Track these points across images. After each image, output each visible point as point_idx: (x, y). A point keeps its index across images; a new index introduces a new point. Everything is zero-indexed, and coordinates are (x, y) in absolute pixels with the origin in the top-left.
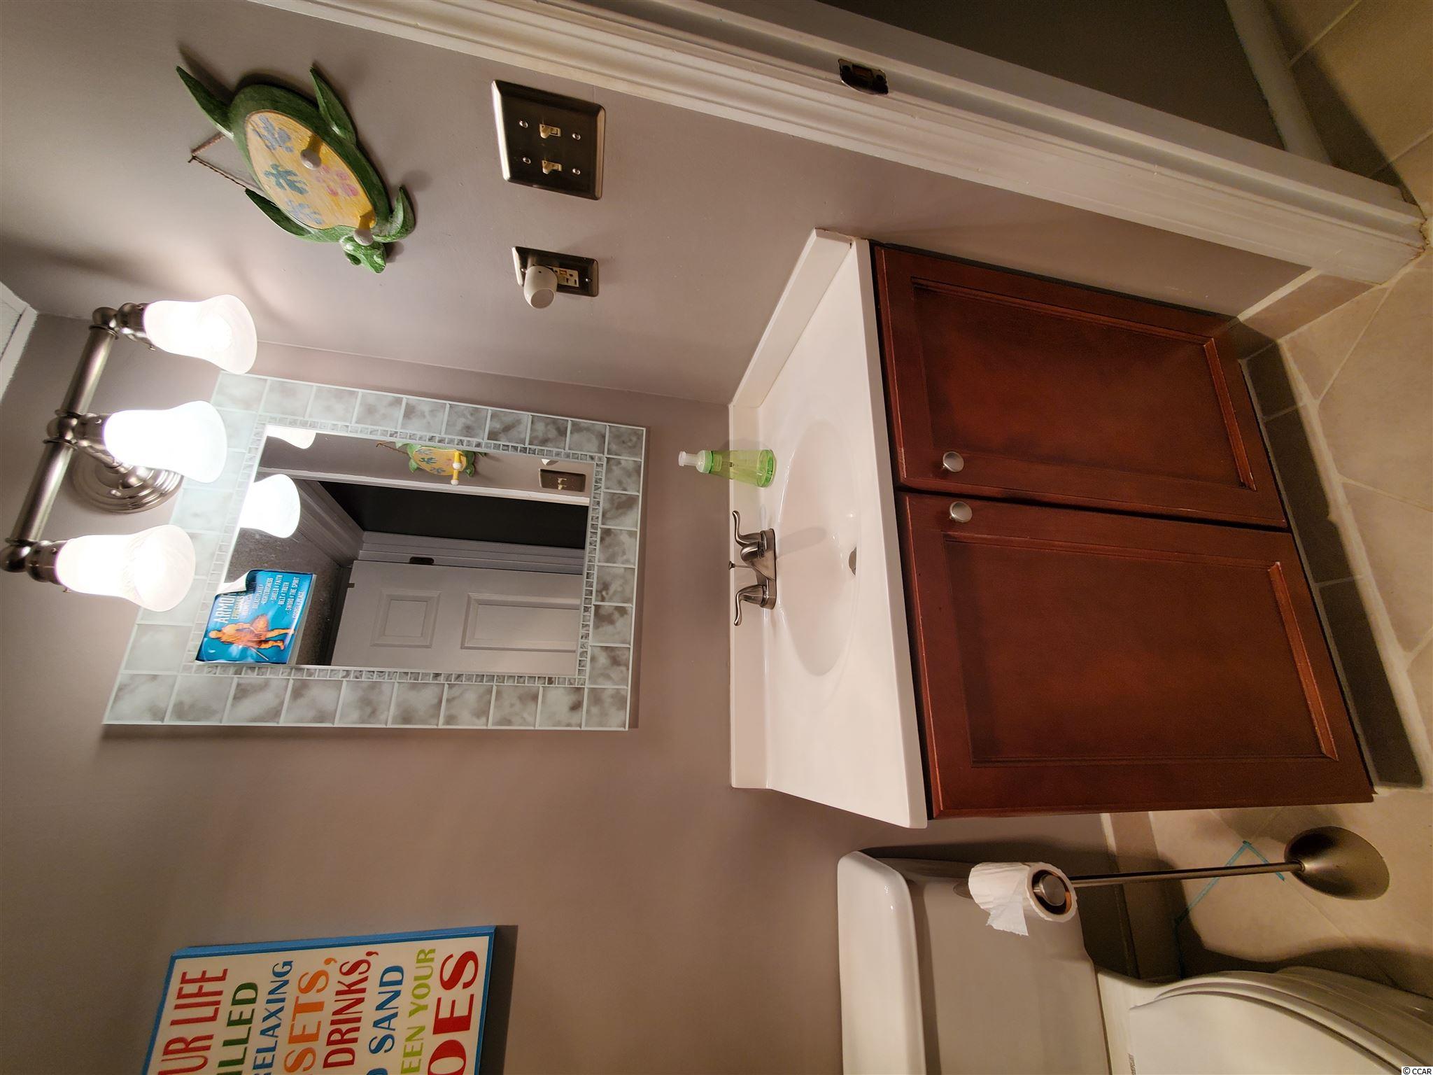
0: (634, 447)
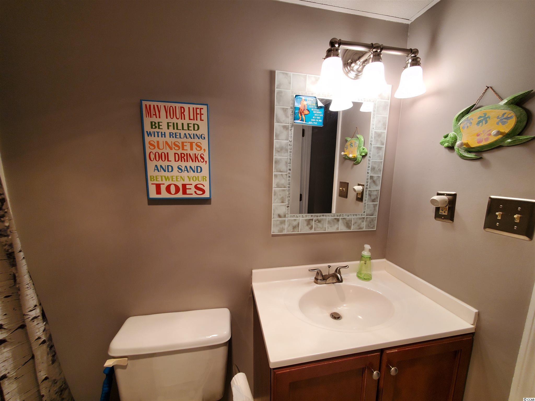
0: (369, 226)
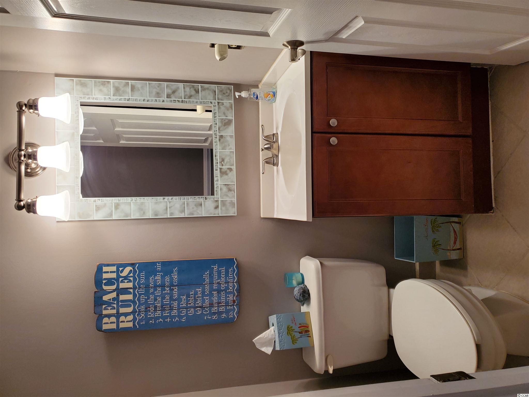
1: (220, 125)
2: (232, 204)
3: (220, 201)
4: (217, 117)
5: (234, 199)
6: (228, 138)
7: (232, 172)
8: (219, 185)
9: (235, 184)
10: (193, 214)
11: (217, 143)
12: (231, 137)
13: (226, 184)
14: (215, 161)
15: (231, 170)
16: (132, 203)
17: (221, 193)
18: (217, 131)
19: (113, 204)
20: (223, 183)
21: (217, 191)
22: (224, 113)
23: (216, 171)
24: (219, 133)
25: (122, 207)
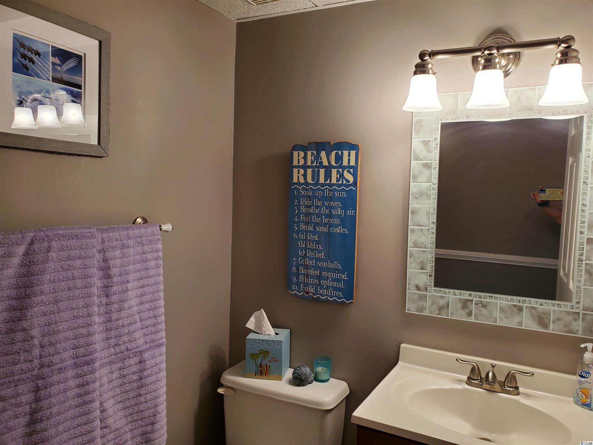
1: (540, 310)
2: (422, 309)
3: (426, 293)
4: (552, 308)
5: (427, 313)
6: (517, 319)
7: (466, 316)
8: (448, 296)
9: (448, 316)
10: (411, 257)
11: (511, 302)
12: (520, 323)
13: (448, 304)
14: (484, 295)
15: (470, 314)
16: (430, 184)
17: (437, 297)
18: (530, 304)
19: (431, 162)
20: (452, 302)
21: (440, 292)
22: (559, 319)
23: (469, 294)
24: (526, 307)
25: (426, 172)
